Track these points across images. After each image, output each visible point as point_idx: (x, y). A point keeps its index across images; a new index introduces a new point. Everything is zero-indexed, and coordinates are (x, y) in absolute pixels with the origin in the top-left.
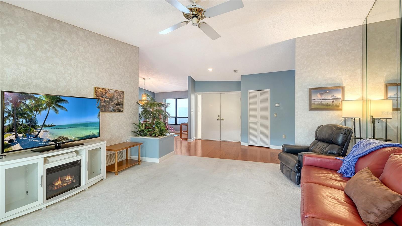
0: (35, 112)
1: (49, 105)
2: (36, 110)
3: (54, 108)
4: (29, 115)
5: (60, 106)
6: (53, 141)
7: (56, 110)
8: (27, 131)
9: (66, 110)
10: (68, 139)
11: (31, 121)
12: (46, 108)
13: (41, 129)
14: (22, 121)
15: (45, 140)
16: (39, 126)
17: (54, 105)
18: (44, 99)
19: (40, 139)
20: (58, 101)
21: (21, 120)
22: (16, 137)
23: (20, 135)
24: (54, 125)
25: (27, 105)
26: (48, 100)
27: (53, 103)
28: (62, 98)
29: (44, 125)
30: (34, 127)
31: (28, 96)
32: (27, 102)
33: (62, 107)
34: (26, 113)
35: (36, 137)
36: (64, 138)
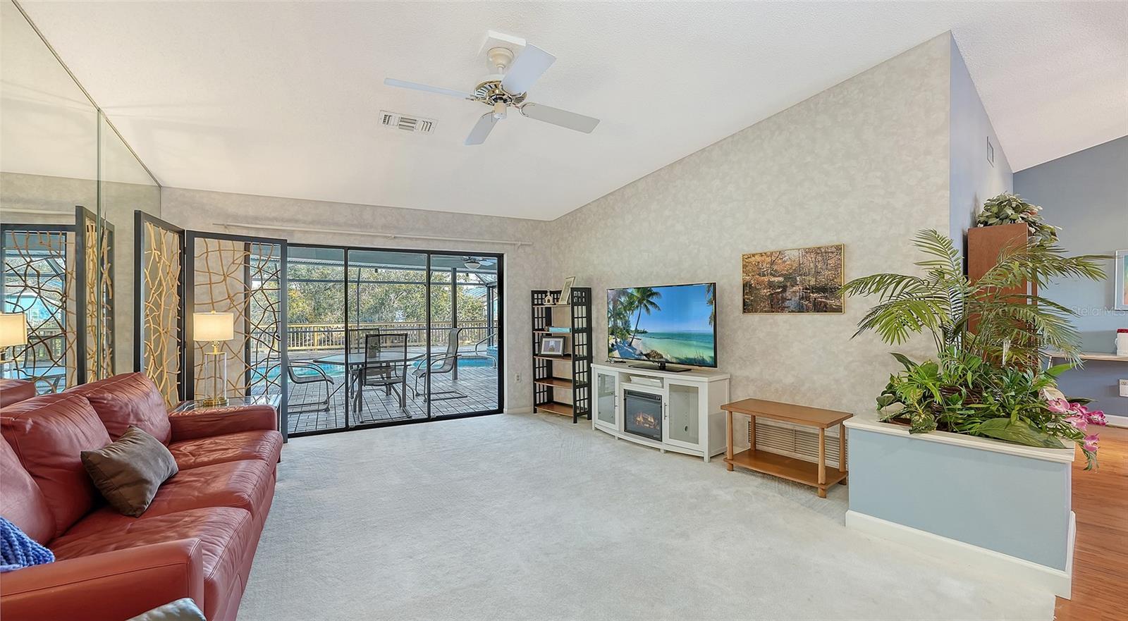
0: (628, 312)
1: (640, 302)
2: (629, 310)
3: (646, 306)
4: (624, 316)
5: (652, 303)
6: (645, 355)
7: (648, 309)
8: (623, 337)
9: (659, 309)
10: (662, 357)
11: (625, 324)
12: (637, 307)
13: (634, 336)
14: (619, 323)
15: (638, 352)
16: (632, 331)
17: (645, 302)
18: (635, 294)
19: (633, 349)
20: (649, 296)
21: (618, 321)
22: (616, 342)
23: (618, 340)
24: (646, 332)
25: (622, 303)
26: (638, 295)
27: (644, 299)
28: (654, 290)
29: (637, 331)
30: (628, 332)
31: (623, 292)
32: (623, 299)
33: (654, 304)
34: (621, 314)
35: (630, 345)
36: (658, 354)
